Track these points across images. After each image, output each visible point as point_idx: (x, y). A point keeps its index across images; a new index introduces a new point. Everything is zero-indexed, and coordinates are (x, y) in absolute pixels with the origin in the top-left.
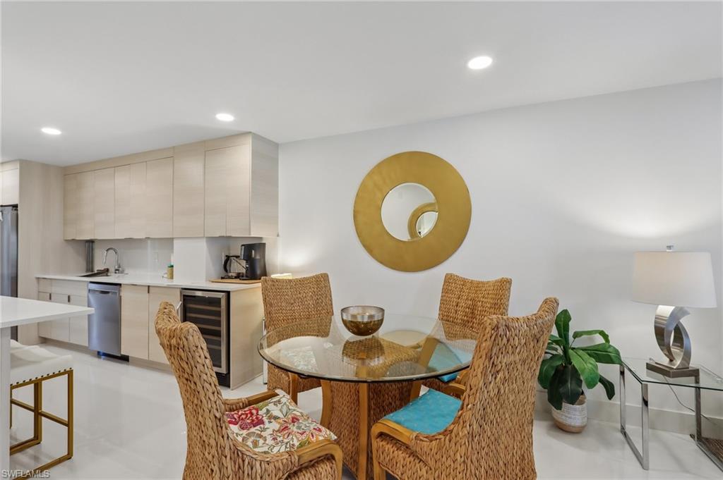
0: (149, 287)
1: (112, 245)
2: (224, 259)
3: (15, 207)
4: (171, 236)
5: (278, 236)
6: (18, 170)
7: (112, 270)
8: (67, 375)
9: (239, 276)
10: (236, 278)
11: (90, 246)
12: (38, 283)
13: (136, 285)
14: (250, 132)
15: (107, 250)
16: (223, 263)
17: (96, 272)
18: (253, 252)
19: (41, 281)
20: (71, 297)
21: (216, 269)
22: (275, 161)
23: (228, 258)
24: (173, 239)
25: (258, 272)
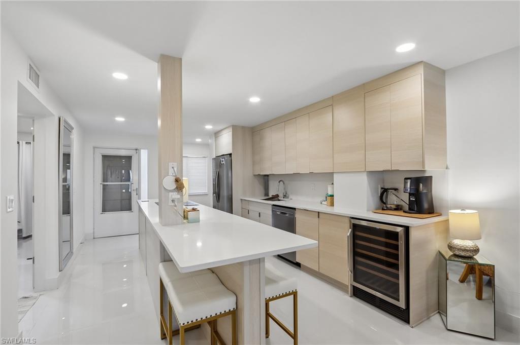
0: (319, 212)
1: (283, 178)
2: (380, 191)
3: (230, 155)
4: (332, 171)
5: (447, 168)
6: (231, 132)
7: (281, 195)
8: (293, 295)
9: (398, 208)
10: (395, 209)
11: (265, 179)
12: (242, 202)
13: (307, 210)
14: (422, 61)
15: (279, 182)
16: (379, 195)
17: (270, 196)
18: (421, 185)
19: (243, 202)
20: (261, 214)
21: (374, 201)
22: (442, 89)
23: (385, 191)
24: (332, 174)
25: (426, 206)
